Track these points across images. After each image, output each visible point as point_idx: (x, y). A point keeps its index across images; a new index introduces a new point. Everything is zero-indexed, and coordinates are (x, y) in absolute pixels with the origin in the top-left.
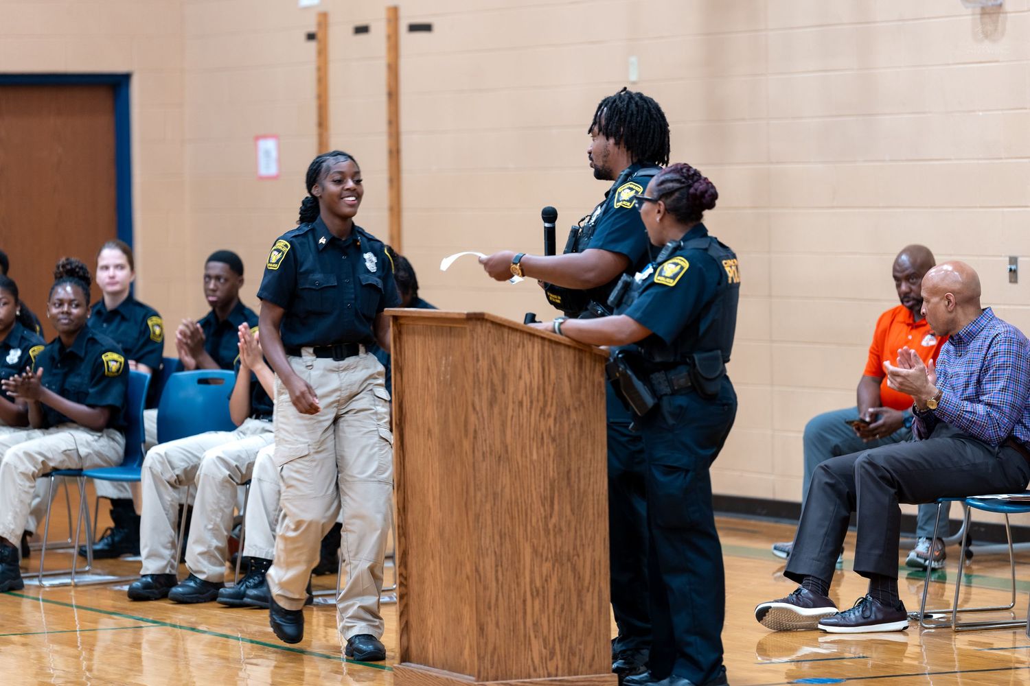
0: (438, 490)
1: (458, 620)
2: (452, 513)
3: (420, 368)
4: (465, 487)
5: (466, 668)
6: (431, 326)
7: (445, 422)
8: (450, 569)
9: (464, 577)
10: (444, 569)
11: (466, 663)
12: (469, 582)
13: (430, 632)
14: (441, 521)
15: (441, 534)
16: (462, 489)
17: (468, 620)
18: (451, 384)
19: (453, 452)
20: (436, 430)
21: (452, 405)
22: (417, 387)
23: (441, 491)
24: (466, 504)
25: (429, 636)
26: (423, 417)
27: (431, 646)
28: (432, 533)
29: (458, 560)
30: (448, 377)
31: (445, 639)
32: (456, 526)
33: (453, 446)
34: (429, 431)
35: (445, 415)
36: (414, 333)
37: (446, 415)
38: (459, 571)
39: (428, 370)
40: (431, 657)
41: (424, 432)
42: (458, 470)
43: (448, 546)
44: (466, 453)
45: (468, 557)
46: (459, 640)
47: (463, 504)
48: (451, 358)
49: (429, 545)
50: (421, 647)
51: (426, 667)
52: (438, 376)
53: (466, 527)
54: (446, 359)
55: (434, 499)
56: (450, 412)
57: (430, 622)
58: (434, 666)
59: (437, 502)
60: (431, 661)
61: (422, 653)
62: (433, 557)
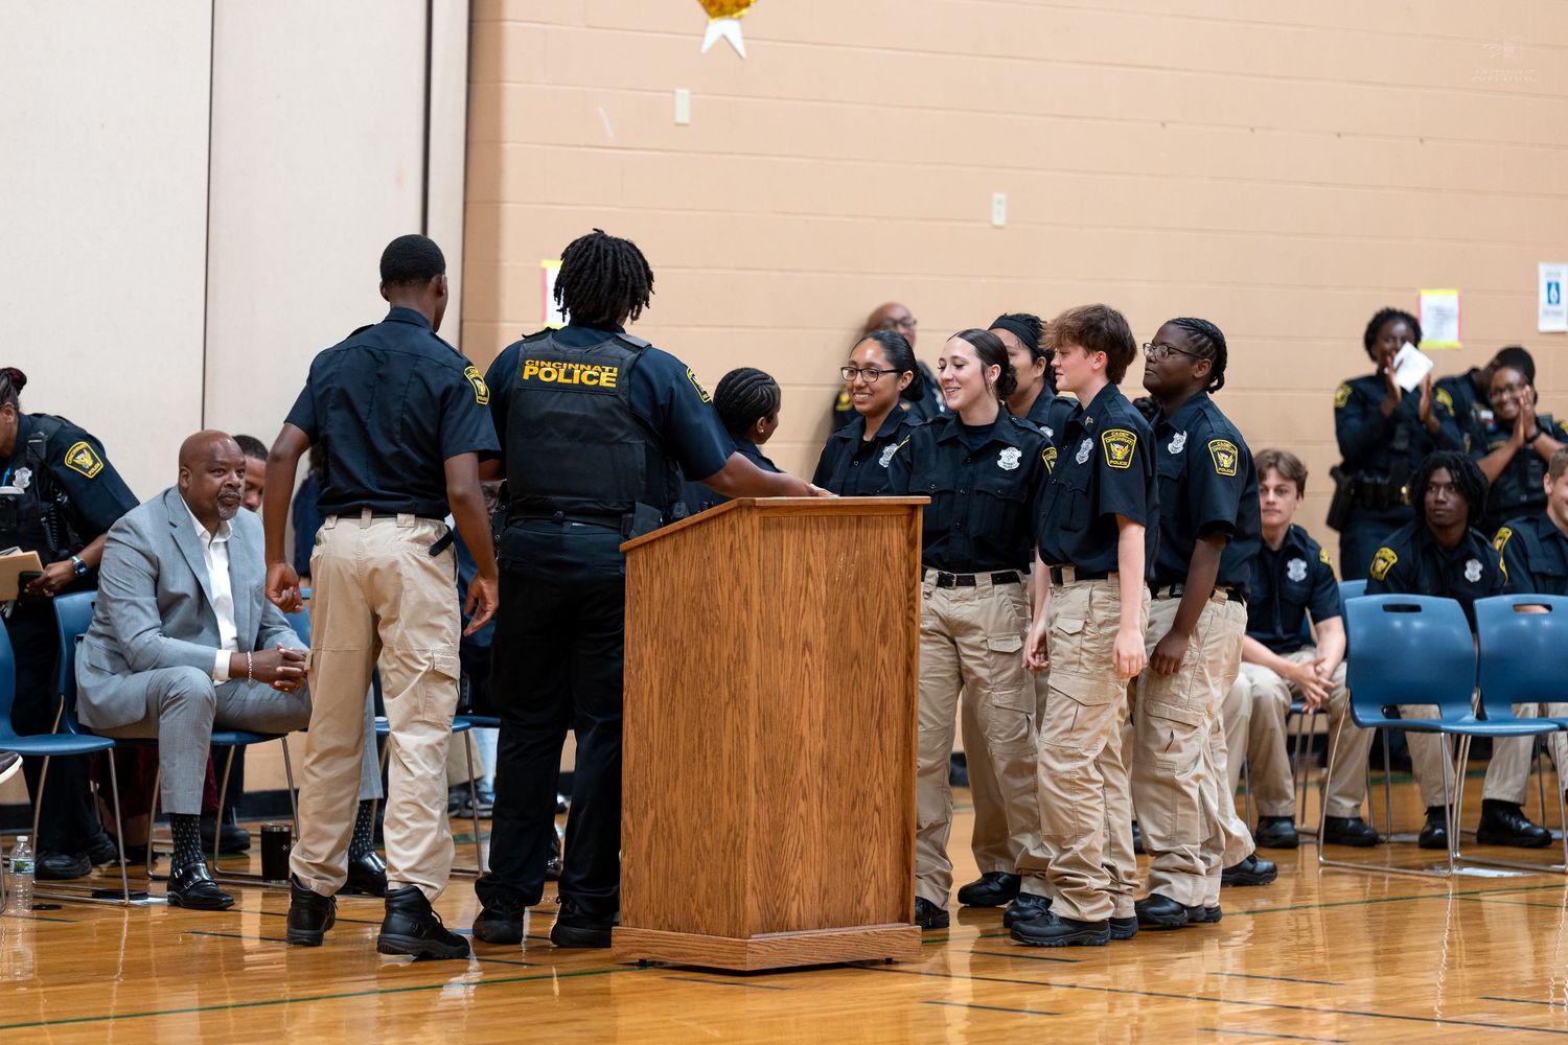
0: (821, 714)
1: (857, 862)
2: (849, 738)
3: (790, 569)
4: (877, 705)
5: (868, 916)
6: (816, 517)
7: (841, 630)
8: (840, 806)
9: (870, 809)
10: (828, 806)
11: (868, 911)
12: (880, 814)
13: (794, 889)
14: (825, 751)
15: (825, 767)
16: (873, 706)
17: (875, 859)
18: (856, 584)
19: (855, 665)
20: (823, 640)
21: (858, 608)
22: (783, 594)
23: (827, 713)
24: (879, 722)
25: (792, 894)
26: (794, 627)
27: (794, 906)
28: (806, 768)
29: (857, 792)
30: (852, 576)
31: (826, 892)
32: (858, 752)
33: (856, 657)
34: (807, 645)
35: (842, 622)
36: (779, 525)
37: (845, 620)
38: (859, 804)
39: (809, 571)
40: (794, 917)
41: (795, 648)
42: (866, 683)
43: (839, 778)
44: (883, 663)
45: (880, 785)
46: (857, 886)
47: (874, 723)
48: (857, 553)
49: (797, 782)
50: (775, 910)
51: (785, 933)
52: (830, 574)
53: (877, 749)
54: (848, 555)
55: (811, 725)
56: (853, 618)
57: (794, 878)
58: (799, 928)
59: (818, 728)
60: (794, 924)
61: (774, 918)
62: (804, 797)
